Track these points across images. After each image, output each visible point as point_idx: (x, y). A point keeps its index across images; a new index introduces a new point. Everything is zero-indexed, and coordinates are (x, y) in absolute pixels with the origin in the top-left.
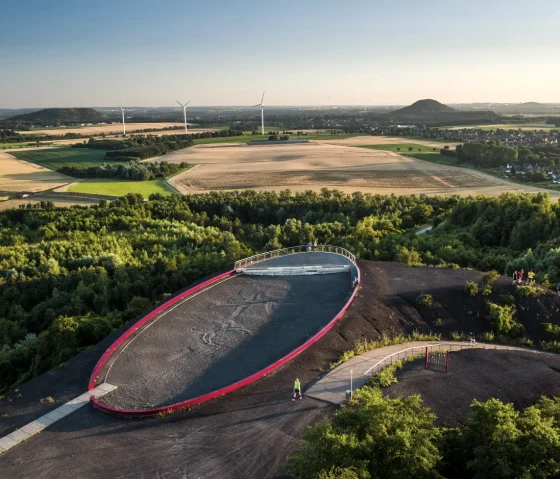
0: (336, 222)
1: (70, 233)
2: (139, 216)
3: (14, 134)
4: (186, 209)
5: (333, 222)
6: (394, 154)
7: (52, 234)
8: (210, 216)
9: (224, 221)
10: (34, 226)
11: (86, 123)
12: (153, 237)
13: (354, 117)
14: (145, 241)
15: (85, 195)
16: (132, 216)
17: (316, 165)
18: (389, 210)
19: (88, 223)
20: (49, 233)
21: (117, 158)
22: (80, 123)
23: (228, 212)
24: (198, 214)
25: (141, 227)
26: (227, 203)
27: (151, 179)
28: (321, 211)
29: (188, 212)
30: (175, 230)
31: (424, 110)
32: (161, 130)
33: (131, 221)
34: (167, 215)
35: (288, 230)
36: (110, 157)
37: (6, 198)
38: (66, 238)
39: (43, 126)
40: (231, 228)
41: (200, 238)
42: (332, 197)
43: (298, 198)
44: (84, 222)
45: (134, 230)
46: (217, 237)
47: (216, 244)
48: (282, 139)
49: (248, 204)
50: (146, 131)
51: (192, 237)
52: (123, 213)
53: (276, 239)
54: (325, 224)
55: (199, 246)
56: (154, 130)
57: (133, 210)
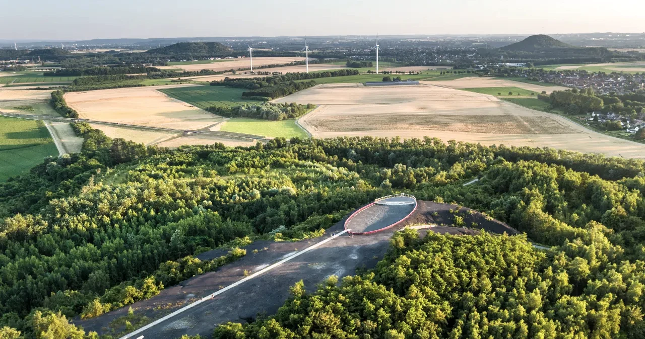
0: (430, 168)
1: (246, 170)
2: (289, 157)
3: (156, 70)
4: (321, 152)
5: (428, 167)
6: (494, 99)
7: (235, 170)
8: (340, 158)
9: (350, 162)
10: (220, 163)
11: (215, 57)
12: (305, 175)
13: (465, 52)
14: (300, 177)
15: (237, 134)
16: (285, 157)
17: (423, 108)
18: (471, 159)
19: (256, 163)
20: (232, 169)
21: (252, 97)
22: (210, 57)
23: (352, 155)
24: (331, 157)
25: (293, 166)
26: (352, 148)
27: (284, 119)
28: (422, 156)
29: (323, 155)
30: (317, 169)
31: (535, 46)
32: (284, 66)
33: (285, 162)
34: (308, 157)
35: (396, 172)
36: (246, 97)
37: (175, 135)
38: (243, 172)
39: (176, 59)
40: (356, 169)
41: (336, 176)
42: (432, 144)
43: (405, 145)
44: (254, 162)
45: (289, 168)
46: (347, 176)
47: (347, 181)
48: (394, 80)
49: (367, 149)
50: (270, 66)
51: (331, 175)
52: (279, 155)
53: (388, 180)
54: (422, 169)
55: (336, 182)
56: (277, 66)
57: (284, 153)
